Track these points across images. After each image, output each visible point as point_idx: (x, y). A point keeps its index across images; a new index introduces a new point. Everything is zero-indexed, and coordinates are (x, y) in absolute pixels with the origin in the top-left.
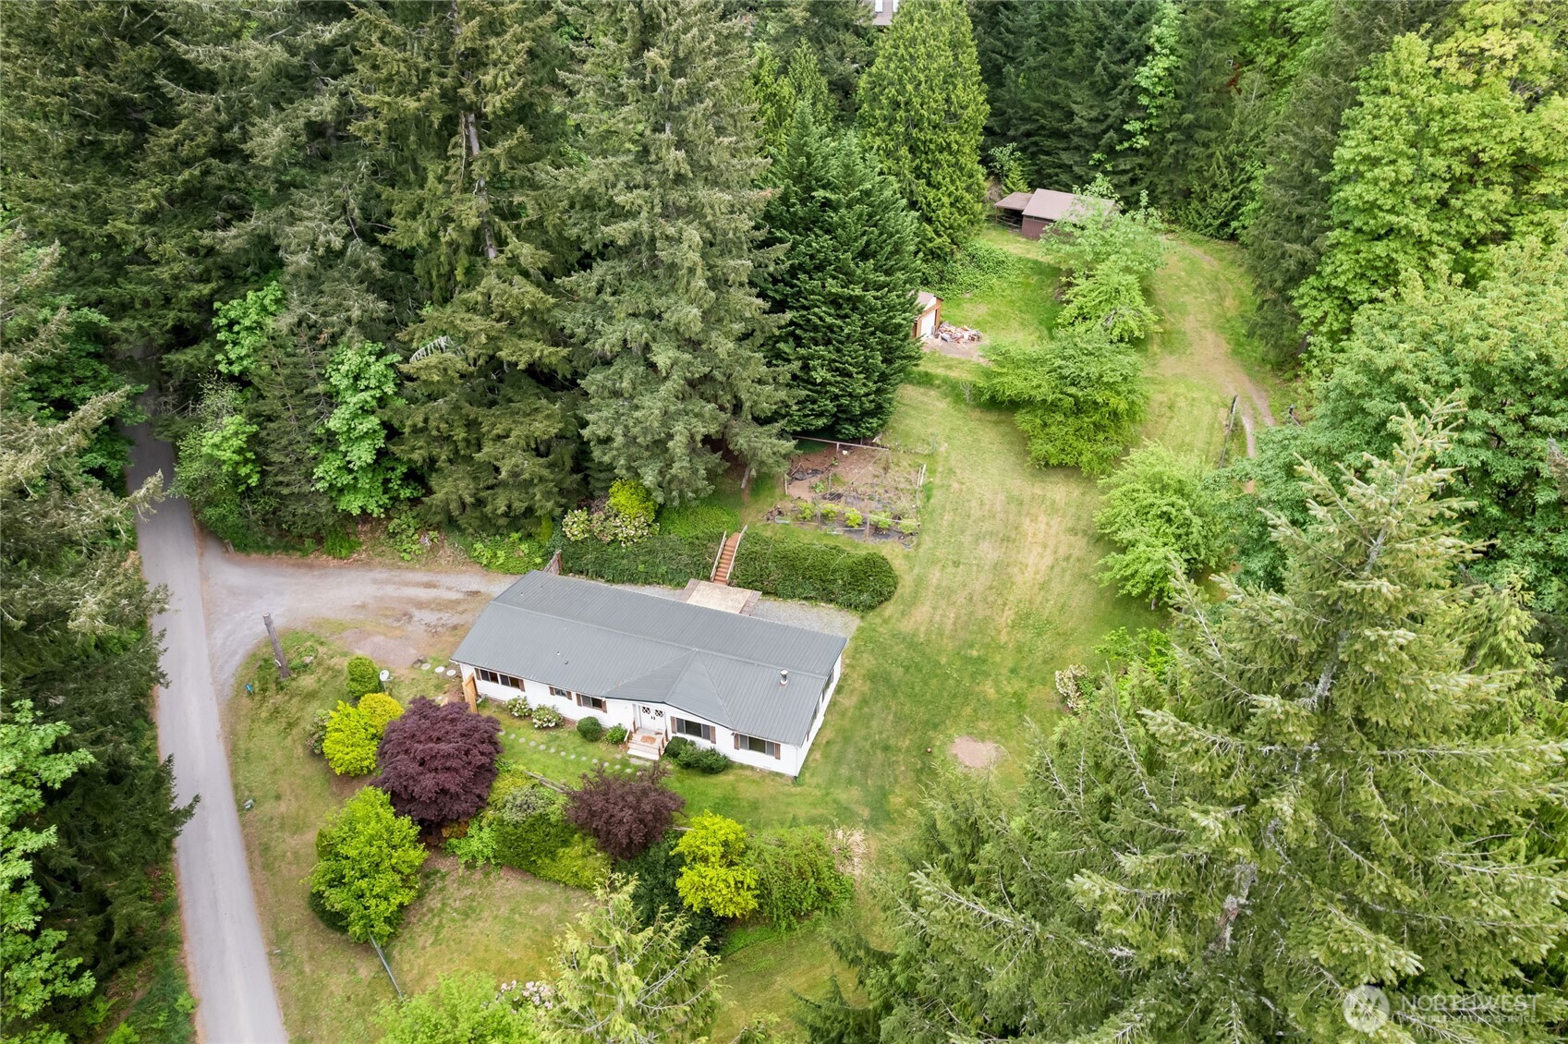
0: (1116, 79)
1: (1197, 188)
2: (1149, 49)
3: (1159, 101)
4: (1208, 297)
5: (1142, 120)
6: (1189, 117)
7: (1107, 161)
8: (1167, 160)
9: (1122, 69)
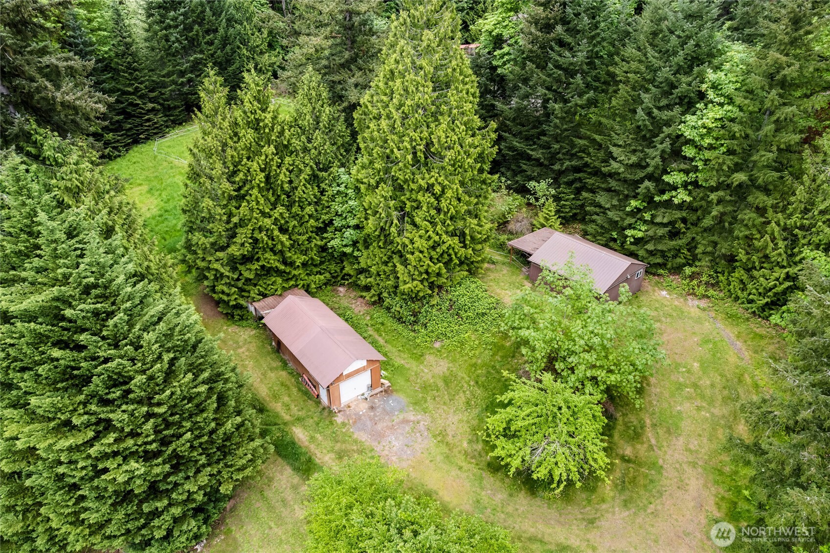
0: (658, 125)
1: (742, 256)
2: (702, 96)
3: (708, 154)
4: (716, 411)
5: (687, 172)
6: (740, 177)
7: (645, 209)
8: (707, 222)
9: (665, 115)
